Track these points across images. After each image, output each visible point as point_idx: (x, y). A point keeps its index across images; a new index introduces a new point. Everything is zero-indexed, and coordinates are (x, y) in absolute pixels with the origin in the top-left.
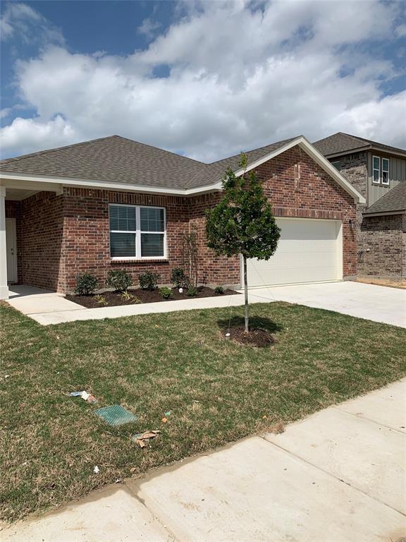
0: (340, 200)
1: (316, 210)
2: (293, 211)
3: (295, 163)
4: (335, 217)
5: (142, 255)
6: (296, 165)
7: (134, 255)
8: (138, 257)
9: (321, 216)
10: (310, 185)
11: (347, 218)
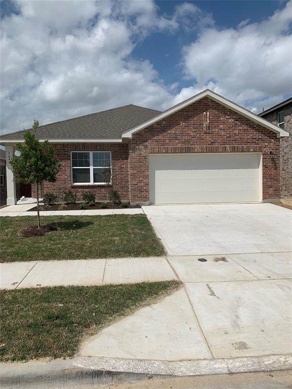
0: (258, 135)
1: (228, 146)
2: (202, 148)
3: (204, 111)
4: (251, 150)
5: (94, 182)
6: (205, 113)
7: (90, 182)
8: (92, 183)
9: (234, 150)
10: (221, 126)
11: (268, 150)
